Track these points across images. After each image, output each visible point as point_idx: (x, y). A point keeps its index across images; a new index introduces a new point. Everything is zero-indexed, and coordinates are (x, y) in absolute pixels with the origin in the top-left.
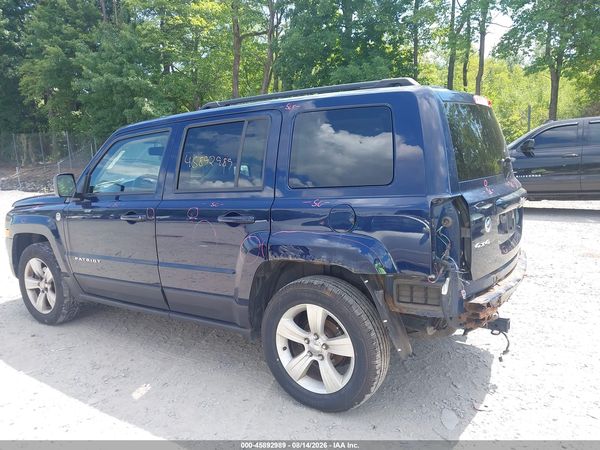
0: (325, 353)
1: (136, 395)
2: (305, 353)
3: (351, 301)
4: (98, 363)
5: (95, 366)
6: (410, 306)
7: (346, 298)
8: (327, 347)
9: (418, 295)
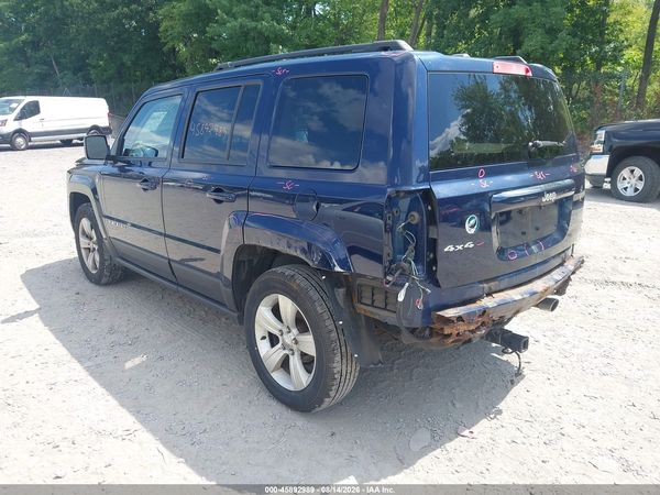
0: (295, 347)
1: (129, 365)
2: (279, 345)
3: (316, 296)
4: (116, 327)
5: (111, 331)
6: (370, 309)
7: (312, 293)
8: (296, 343)
9: (379, 298)
